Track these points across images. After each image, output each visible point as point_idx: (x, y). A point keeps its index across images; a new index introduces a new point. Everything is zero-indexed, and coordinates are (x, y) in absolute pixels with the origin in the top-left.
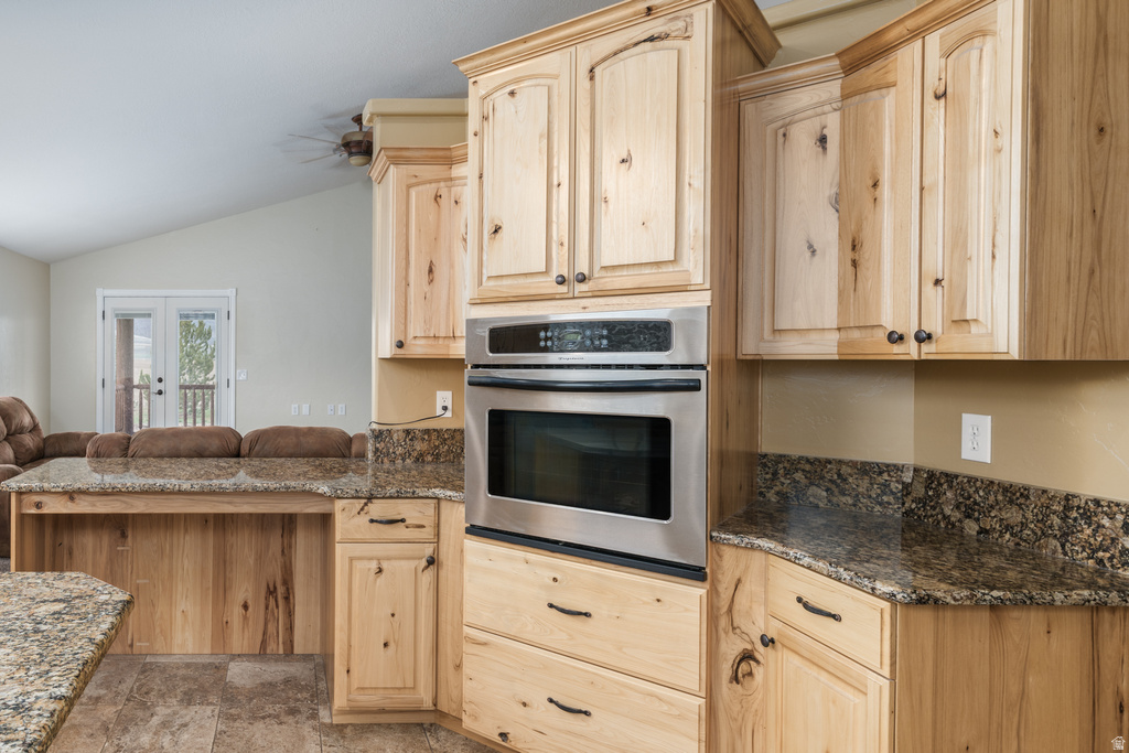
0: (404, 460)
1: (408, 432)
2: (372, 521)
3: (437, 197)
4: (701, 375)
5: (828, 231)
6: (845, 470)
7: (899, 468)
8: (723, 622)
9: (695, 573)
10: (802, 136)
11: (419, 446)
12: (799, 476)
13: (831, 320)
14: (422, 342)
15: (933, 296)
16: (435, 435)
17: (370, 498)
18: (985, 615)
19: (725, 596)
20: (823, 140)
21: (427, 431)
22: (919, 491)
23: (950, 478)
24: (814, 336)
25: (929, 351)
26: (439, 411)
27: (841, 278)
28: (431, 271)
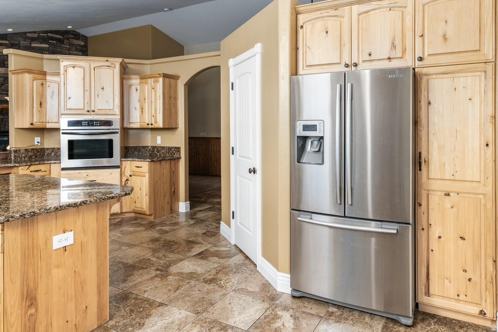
0: (25, 158)
1: (26, 150)
2: (31, 171)
3: (42, 84)
4: (119, 131)
5: (138, 106)
6: (140, 148)
7: (148, 146)
8: (123, 175)
9: (118, 167)
10: (133, 88)
11: (30, 154)
12: (133, 150)
13: (139, 121)
14: (38, 123)
15: (153, 118)
16: (35, 150)
17: (30, 166)
18: (159, 162)
19: (123, 170)
20: (137, 90)
21: (33, 149)
22: (152, 150)
23: (156, 147)
24: (136, 124)
25: (152, 126)
26: (36, 143)
27: (140, 114)
28: (41, 104)
